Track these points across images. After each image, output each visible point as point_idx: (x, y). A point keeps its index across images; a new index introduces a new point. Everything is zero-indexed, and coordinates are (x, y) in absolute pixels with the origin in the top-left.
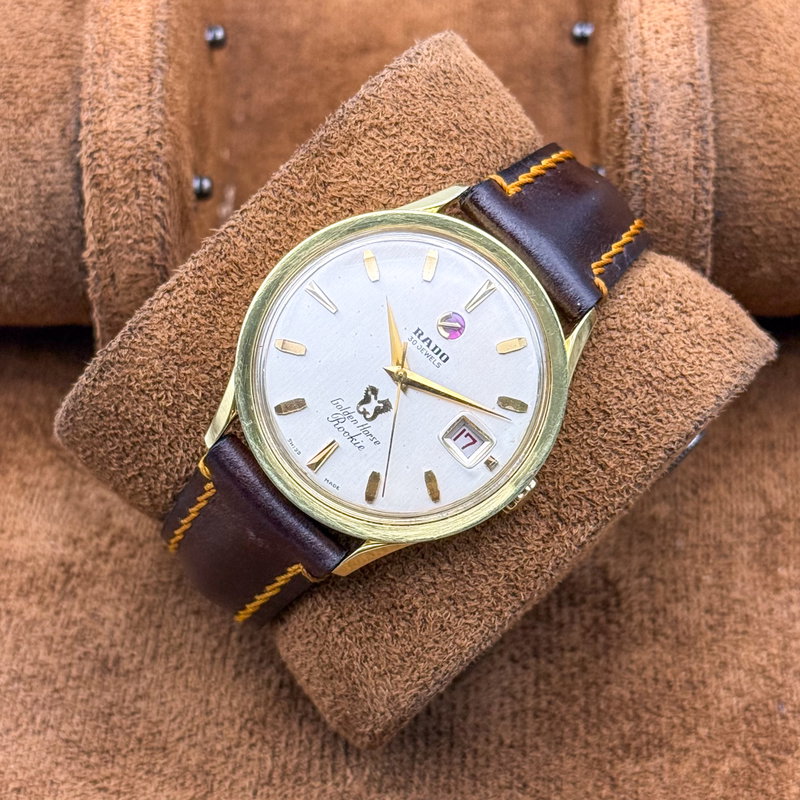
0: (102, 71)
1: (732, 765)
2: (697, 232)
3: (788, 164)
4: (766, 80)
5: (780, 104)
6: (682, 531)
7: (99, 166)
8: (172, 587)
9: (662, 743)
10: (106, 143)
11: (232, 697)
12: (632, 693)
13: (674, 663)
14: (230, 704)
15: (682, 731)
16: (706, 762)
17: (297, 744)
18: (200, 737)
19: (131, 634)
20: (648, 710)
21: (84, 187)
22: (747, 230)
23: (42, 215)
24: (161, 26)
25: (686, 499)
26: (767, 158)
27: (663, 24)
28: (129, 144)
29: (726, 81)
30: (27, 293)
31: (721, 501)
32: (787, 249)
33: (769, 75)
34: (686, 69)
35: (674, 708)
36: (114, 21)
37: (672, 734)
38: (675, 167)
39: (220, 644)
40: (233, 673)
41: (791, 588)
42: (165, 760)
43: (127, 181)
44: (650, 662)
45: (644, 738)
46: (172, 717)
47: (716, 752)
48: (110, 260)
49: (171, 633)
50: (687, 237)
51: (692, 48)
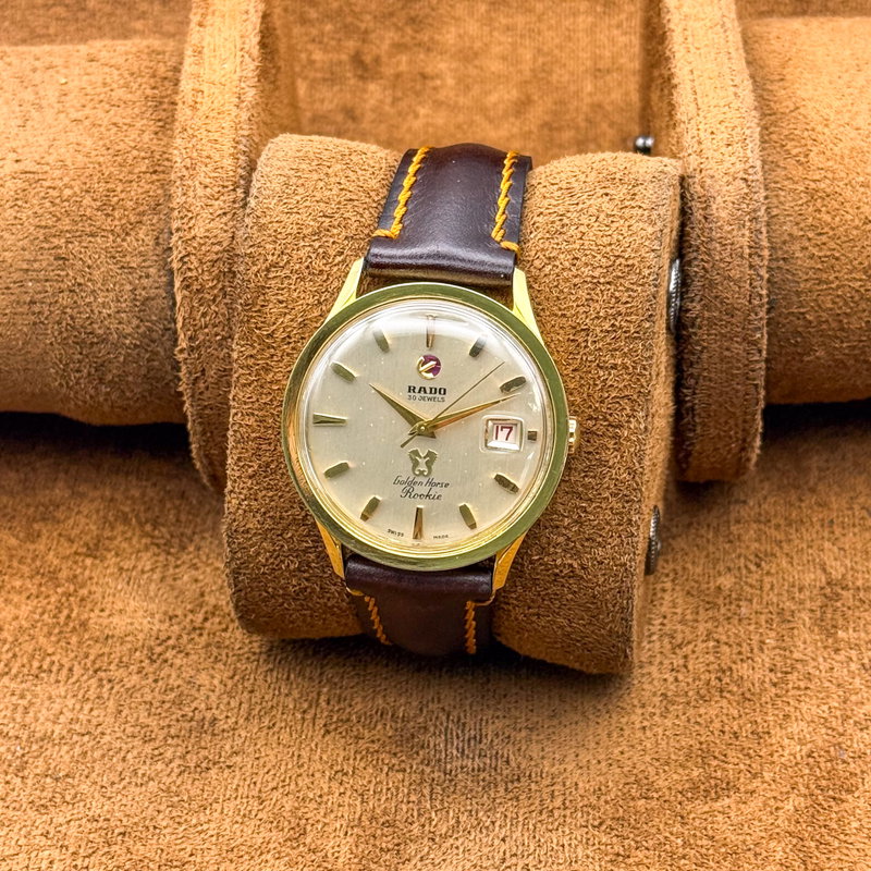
0: (190, 182)
1: (796, 804)
2: (753, 316)
3: (837, 255)
4: (815, 178)
5: (828, 199)
6: (746, 600)
7: (190, 269)
8: (264, 657)
9: (729, 787)
10: (195, 248)
11: (323, 751)
12: (701, 743)
13: (740, 716)
14: (321, 758)
15: (749, 775)
16: (772, 802)
17: (384, 791)
18: (293, 786)
19: (225, 699)
20: (715, 758)
21: (175, 289)
22: (801, 317)
23: (138, 318)
24: (244, 141)
25: (750, 571)
26: (817, 249)
27: (719, 126)
28: (217, 248)
29: (777, 179)
30: (123, 392)
31: (784, 573)
32: (838, 334)
33: (817, 172)
34: (739, 166)
35: (740, 756)
36: (199, 137)
37: (739, 779)
38: (731, 255)
39: (310, 706)
40: (322, 732)
41: (851, 649)
42: (261, 807)
43: (215, 282)
44: (717, 716)
45: (713, 782)
46: (266, 770)
47: (781, 793)
48: (200, 355)
49: (263, 698)
50: (745, 320)
51: (744, 148)
